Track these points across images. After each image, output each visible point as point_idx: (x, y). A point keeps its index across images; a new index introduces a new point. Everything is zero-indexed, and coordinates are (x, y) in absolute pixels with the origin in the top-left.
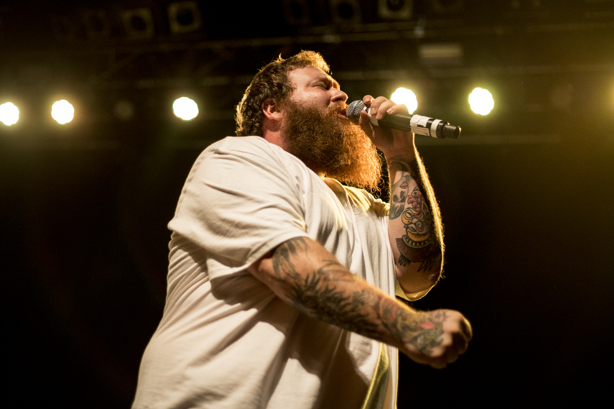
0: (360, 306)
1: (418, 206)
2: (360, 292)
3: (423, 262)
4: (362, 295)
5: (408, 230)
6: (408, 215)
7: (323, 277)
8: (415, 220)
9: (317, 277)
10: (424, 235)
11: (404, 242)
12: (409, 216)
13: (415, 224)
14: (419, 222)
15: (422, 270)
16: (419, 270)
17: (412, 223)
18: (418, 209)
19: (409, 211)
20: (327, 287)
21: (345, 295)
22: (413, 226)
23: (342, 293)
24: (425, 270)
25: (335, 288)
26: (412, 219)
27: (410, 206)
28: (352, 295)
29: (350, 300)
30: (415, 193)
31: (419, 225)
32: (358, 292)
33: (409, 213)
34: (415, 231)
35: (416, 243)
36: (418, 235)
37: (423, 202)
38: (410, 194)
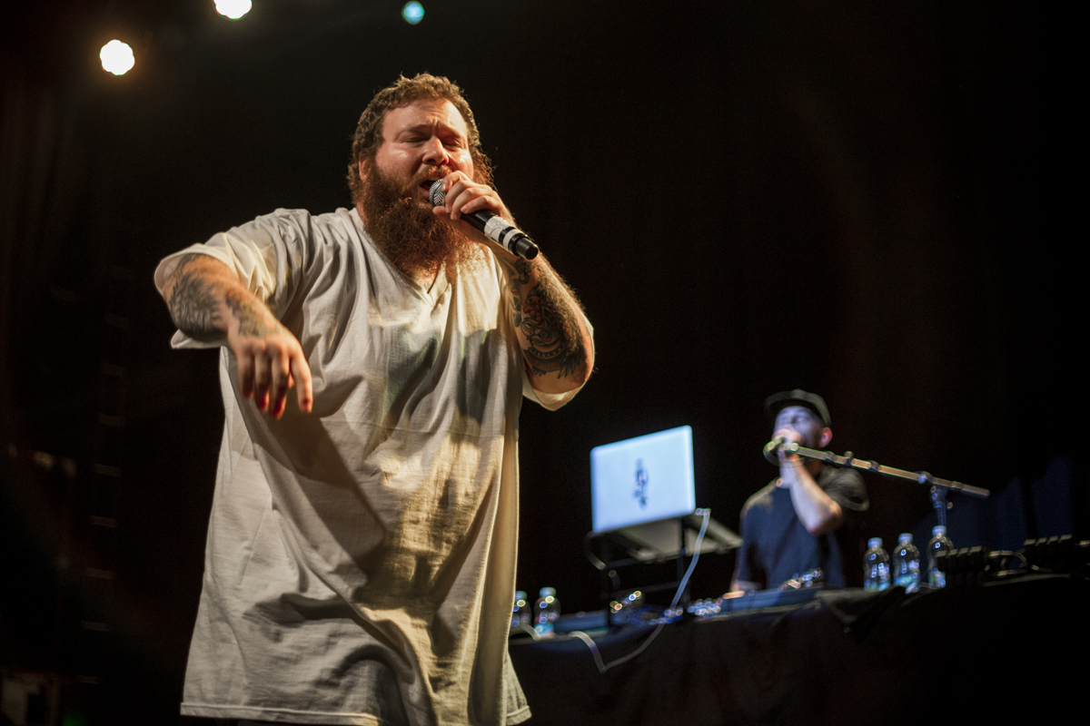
1: (538, 314)
3: (561, 369)
5: (533, 342)
6: (527, 326)
8: (537, 332)
10: (554, 343)
11: (531, 354)
12: (530, 328)
13: (539, 335)
14: (544, 332)
15: (563, 376)
16: (559, 377)
17: (534, 335)
19: (529, 322)
22: (537, 337)
24: (565, 375)
26: (534, 331)
27: (528, 315)
30: (531, 300)
31: (544, 335)
33: (529, 324)
34: (540, 342)
35: (546, 354)
36: (546, 346)
37: (543, 307)
38: (524, 301)
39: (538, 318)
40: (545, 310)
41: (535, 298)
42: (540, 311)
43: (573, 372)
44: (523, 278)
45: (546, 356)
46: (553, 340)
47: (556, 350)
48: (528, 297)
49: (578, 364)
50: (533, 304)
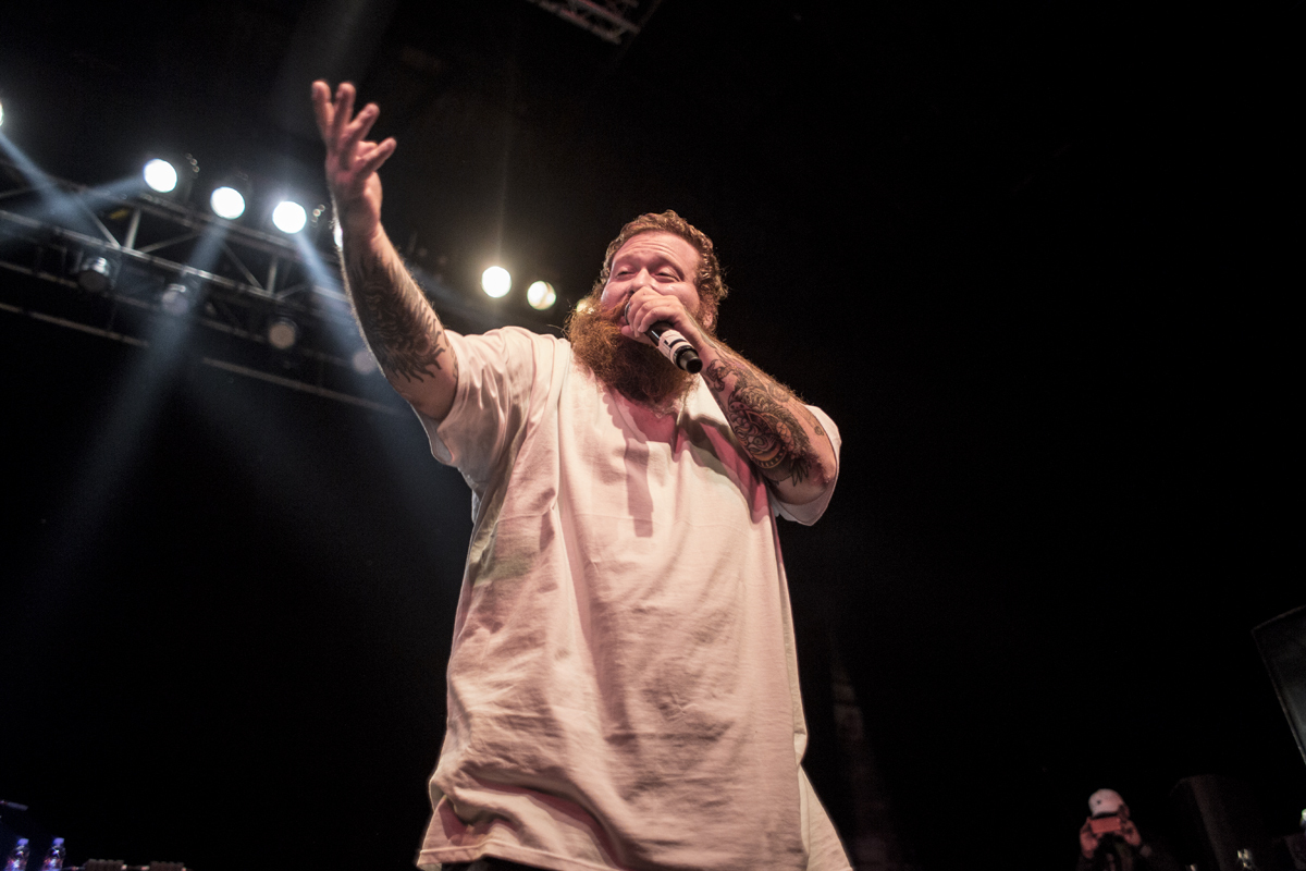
1: (745, 420)
10: (772, 449)
12: (743, 437)
13: (753, 443)
14: (758, 439)
15: (799, 482)
17: (749, 443)
22: (753, 446)
26: (747, 439)
27: (735, 424)
30: (733, 407)
31: (758, 442)
34: (758, 450)
35: (769, 462)
36: (765, 453)
37: (748, 412)
39: (747, 425)
40: (751, 415)
41: (737, 404)
42: (746, 417)
43: (807, 476)
44: (718, 386)
46: (770, 445)
47: (778, 456)
48: (729, 404)
49: (810, 465)
50: (736, 411)
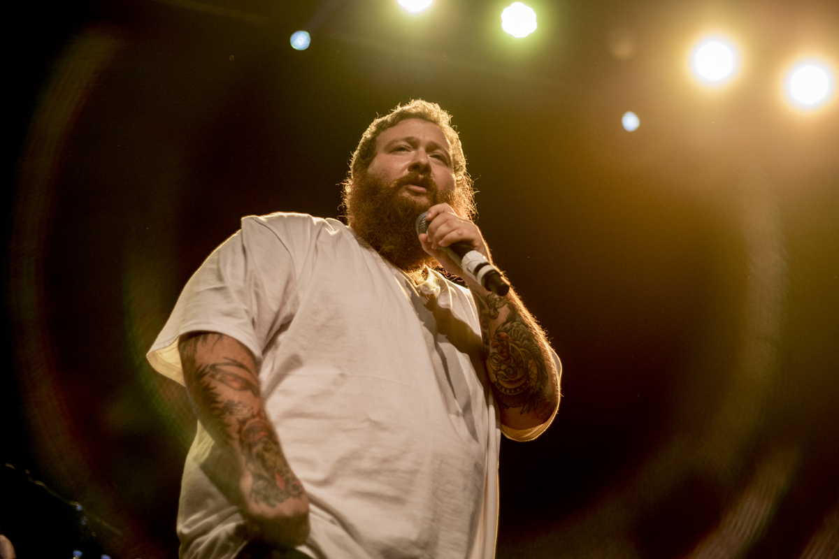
0: (227, 414)
1: (505, 350)
2: (236, 402)
3: (524, 406)
4: (236, 405)
5: (498, 377)
6: (494, 361)
7: (212, 372)
8: (503, 367)
9: (208, 370)
11: (496, 388)
12: (497, 362)
13: (504, 371)
14: (510, 369)
15: (526, 412)
16: (521, 413)
17: (501, 370)
18: (505, 354)
19: (495, 357)
20: (209, 384)
21: (219, 399)
22: (503, 373)
23: (218, 395)
24: (528, 412)
25: (215, 388)
26: (500, 366)
27: (495, 350)
28: (226, 401)
29: (221, 406)
30: (499, 335)
31: (509, 371)
32: (233, 402)
33: (496, 359)
34: (506, 378)
35: (510, 390)
36: (511, 382)
37: (510, 344)
38: (492, 336)
40: (512, 347)
41: (503, 334)
42: (507, 347)
43: (535, 409)
44: (493, 313)
45: (510, 392)
46: (518, 377)
47: (520, 388)
48: (497, 332)
50: (501, 340)
